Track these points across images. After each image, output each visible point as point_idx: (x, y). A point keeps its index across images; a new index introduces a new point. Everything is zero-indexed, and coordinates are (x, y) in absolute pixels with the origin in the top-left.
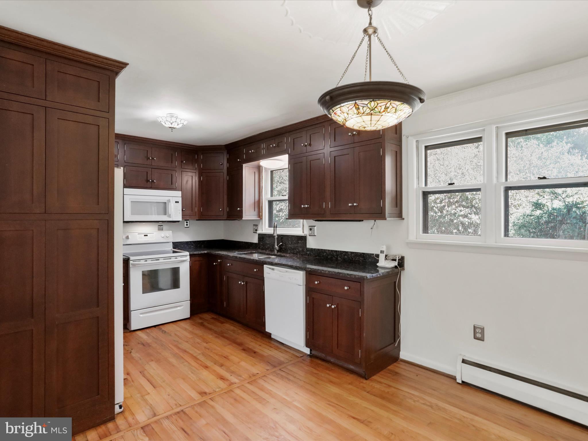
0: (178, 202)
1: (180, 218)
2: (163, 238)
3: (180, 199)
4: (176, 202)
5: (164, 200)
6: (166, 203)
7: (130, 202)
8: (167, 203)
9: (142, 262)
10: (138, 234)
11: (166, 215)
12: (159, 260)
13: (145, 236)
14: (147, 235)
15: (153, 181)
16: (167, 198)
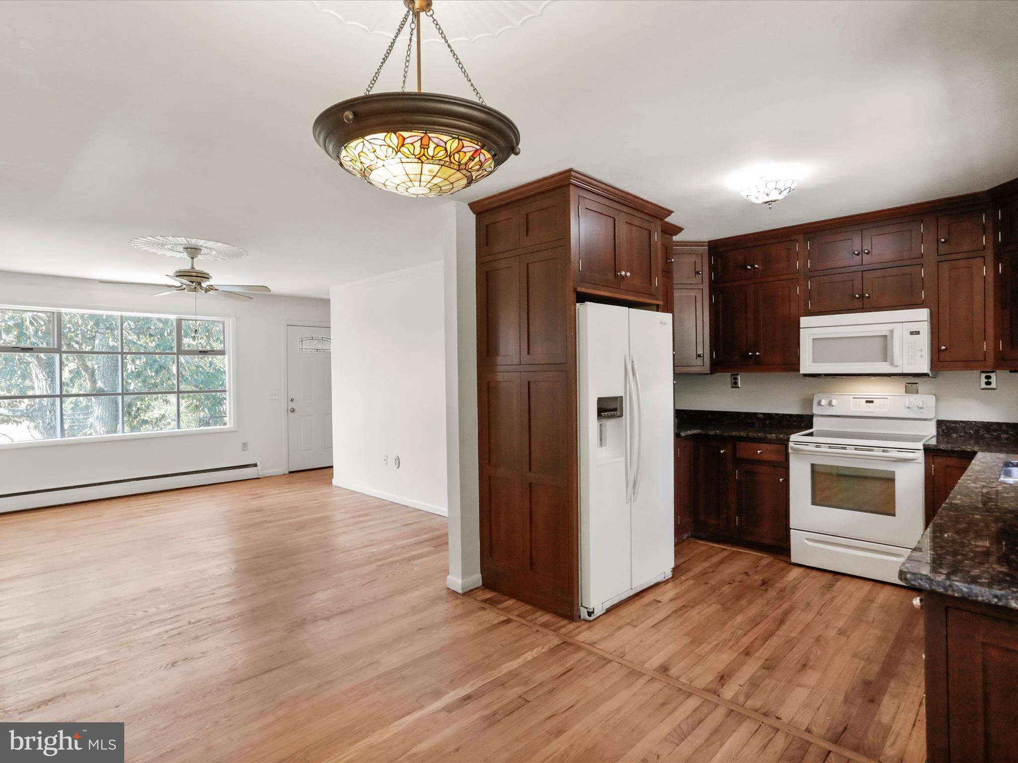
0: (918, 333)
1: (925, 368)
2: (908, 410)
3: (925, 328)
4: (912, 333)
5: (883, 330)
6: (886, 336)
7: (812, 340)
8: (888, 337)
9: (811, 448)
10: (854, 398)
11: (886, 361)
12: (845, 449)
13: (867, 402)
14: (872, 402)
15: (862, 296)
16: (889, 327)
